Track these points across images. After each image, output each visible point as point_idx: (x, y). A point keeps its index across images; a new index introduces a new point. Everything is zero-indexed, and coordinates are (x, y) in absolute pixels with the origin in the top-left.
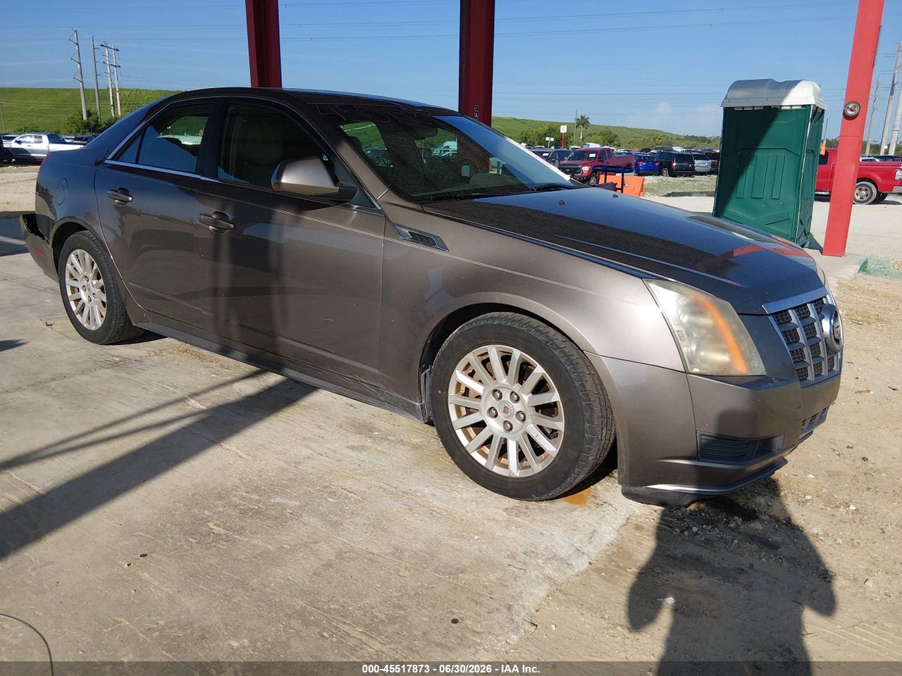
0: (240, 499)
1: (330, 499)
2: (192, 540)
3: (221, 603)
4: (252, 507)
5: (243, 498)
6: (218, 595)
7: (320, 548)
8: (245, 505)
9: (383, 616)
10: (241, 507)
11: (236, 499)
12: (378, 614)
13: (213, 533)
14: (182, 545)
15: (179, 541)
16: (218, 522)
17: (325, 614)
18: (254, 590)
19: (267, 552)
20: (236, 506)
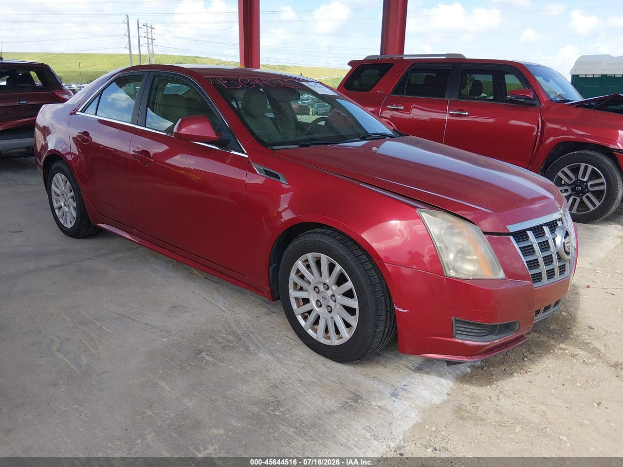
0: (222, 339)
1: (278, 343)
2: (192, 363)
3: (208, 405)
4: (229, 344)
5: (223, 338)
6: (206, 400)
7: (271, 375)
8: (225, 343)
9: (307, 423)
10: (223, 344)
11: (219, 338)
12: (304, 421)
13: (205, 360)
14: (185, 366)
15: (184, 364)
16: (208, 353)
17: (271, 418)
18: (229, 398)
19: (237, 374)
20: (219, 343)
